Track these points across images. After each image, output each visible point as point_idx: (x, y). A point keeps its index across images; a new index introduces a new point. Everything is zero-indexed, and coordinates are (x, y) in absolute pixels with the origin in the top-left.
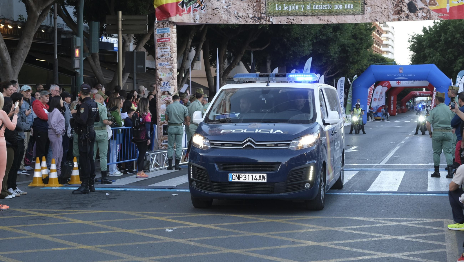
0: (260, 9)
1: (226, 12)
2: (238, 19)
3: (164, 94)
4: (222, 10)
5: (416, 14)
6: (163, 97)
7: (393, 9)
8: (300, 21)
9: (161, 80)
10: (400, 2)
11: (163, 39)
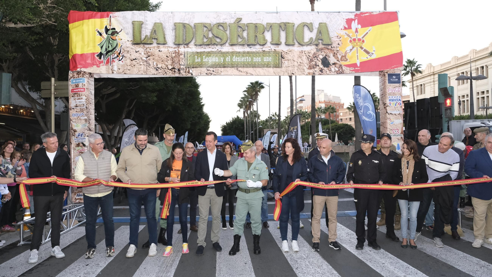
0: (179, 61)
1: (145, 63)
2: (157, 70)
3: (78, 145)
4: (141, 61)
5: (329, 68)
6: (77, 148)
7: (308, 63)
8: (220, 72)
9: (75, 131)
10: (314, 57)
11: (77, 89)
